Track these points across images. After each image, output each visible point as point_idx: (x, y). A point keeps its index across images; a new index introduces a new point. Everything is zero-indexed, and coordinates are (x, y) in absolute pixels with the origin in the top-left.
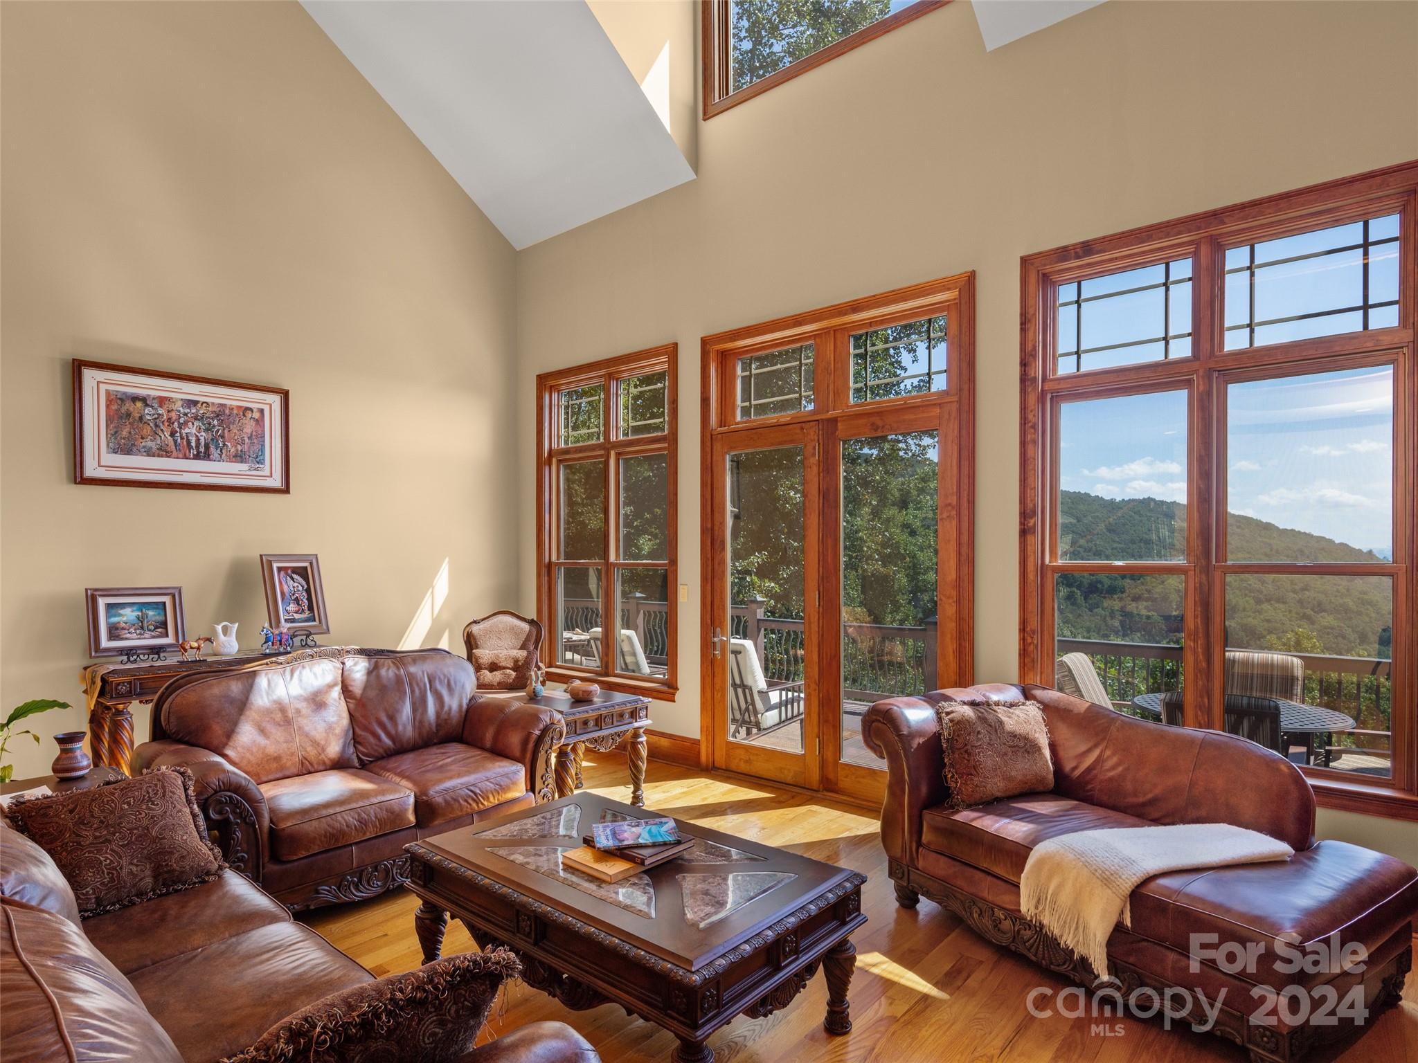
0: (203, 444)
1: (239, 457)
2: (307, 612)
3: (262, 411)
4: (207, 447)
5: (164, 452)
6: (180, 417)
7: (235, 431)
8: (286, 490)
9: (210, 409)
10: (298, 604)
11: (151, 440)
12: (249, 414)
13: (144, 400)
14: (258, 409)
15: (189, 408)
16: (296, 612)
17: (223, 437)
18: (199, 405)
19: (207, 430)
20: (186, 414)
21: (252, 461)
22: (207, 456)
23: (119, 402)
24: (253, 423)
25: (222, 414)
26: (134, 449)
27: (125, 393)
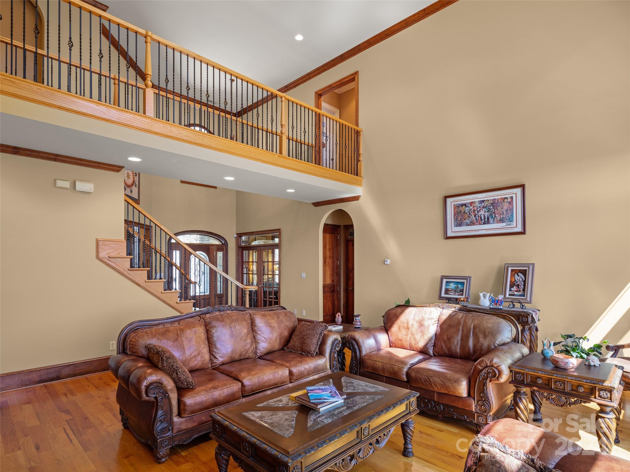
0: (486, 218)
1: (502, 221)
2: (522, 292)
3: (512, 198)
4: (488, 218)
5: (472, 224)
6: (478, 208)
7: (500, 209)
8: (523, 233)
9: (489, 202)
10: (518, 287)
11: (468, 220)
12: (506, 201)
13: (465, 205)
14: (510, 197)
15: (481, 204)
16: (516, 291)
17: (494, 213)
18: (485, 202)
19: (488, 211)
20: (480, 207)
21: (508, 221)
22: (488, 222)
23: (458, 208)
24: (508, 204)
25: (494, 204)
26: (462, 224)
27: (459, 204)
